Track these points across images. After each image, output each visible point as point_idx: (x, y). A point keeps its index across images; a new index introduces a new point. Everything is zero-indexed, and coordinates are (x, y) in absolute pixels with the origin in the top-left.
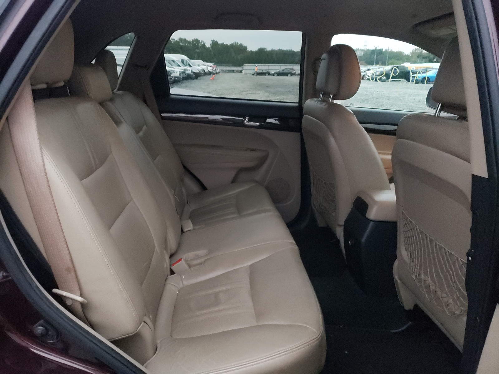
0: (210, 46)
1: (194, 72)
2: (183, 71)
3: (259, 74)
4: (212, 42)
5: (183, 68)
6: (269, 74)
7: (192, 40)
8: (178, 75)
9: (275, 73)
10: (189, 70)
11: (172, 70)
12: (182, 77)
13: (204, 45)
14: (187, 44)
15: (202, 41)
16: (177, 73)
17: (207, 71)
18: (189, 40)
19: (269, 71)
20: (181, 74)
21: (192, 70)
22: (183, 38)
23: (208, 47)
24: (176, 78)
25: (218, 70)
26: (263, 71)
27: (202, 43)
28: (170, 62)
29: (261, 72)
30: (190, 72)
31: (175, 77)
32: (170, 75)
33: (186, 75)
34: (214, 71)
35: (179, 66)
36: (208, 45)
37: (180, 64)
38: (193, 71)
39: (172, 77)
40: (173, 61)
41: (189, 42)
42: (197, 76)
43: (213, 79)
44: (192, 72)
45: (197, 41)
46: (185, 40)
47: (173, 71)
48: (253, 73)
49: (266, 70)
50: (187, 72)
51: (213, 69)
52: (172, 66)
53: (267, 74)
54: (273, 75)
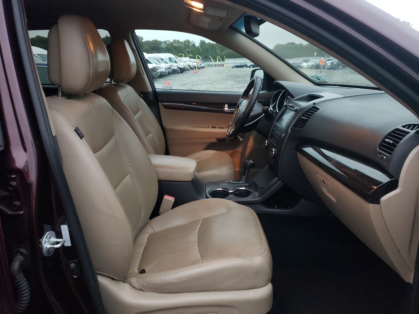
0: (199, 46)
1: (179, 68)
2: (169, 66)
3: (237, 67)
4: (201, 42)
5: (169, 64)
6: (246, 66)
7: (184, 41)
8: (164, 70)
9: (251, 66)
10: (175, 66)
11: (158, 67)
12: (167, 72)
13: (194, 45)
14: (180, 45)
15: (192, 41)
16: (163, 69)
17: (192, 66)
18: (181, 41)
19: (247, 64)
20: (166, 70)
21: (177, 66)
22: (177, 39)
23: (197, 46)
24: (163, 73)
25: (203, 65)
26: (241, 64)
27: (193, 43)
28: (159, 60)
29: (239, 65)
30: (176, 68)
31: (161, 72)
32: (156, 71)
33: (172, 70)
34: (199, 66)
35: (167, 63)
36: (197, 44)
37: (168, 61)
38: (179, 66)
39: (159, 72)
40: (162, 59)
41: (182, 43)
42: (182, 70)
43: (196, 73)
44: (177, 67)
45: (188, 41)
46: (178, 41)
47: (160, 68)
48: (233, 66)
49: (243, 63)
50: (173, 68)
51: (198, 65)
52: (160, 63)
53: (244, 67)
54: (250, 67)
